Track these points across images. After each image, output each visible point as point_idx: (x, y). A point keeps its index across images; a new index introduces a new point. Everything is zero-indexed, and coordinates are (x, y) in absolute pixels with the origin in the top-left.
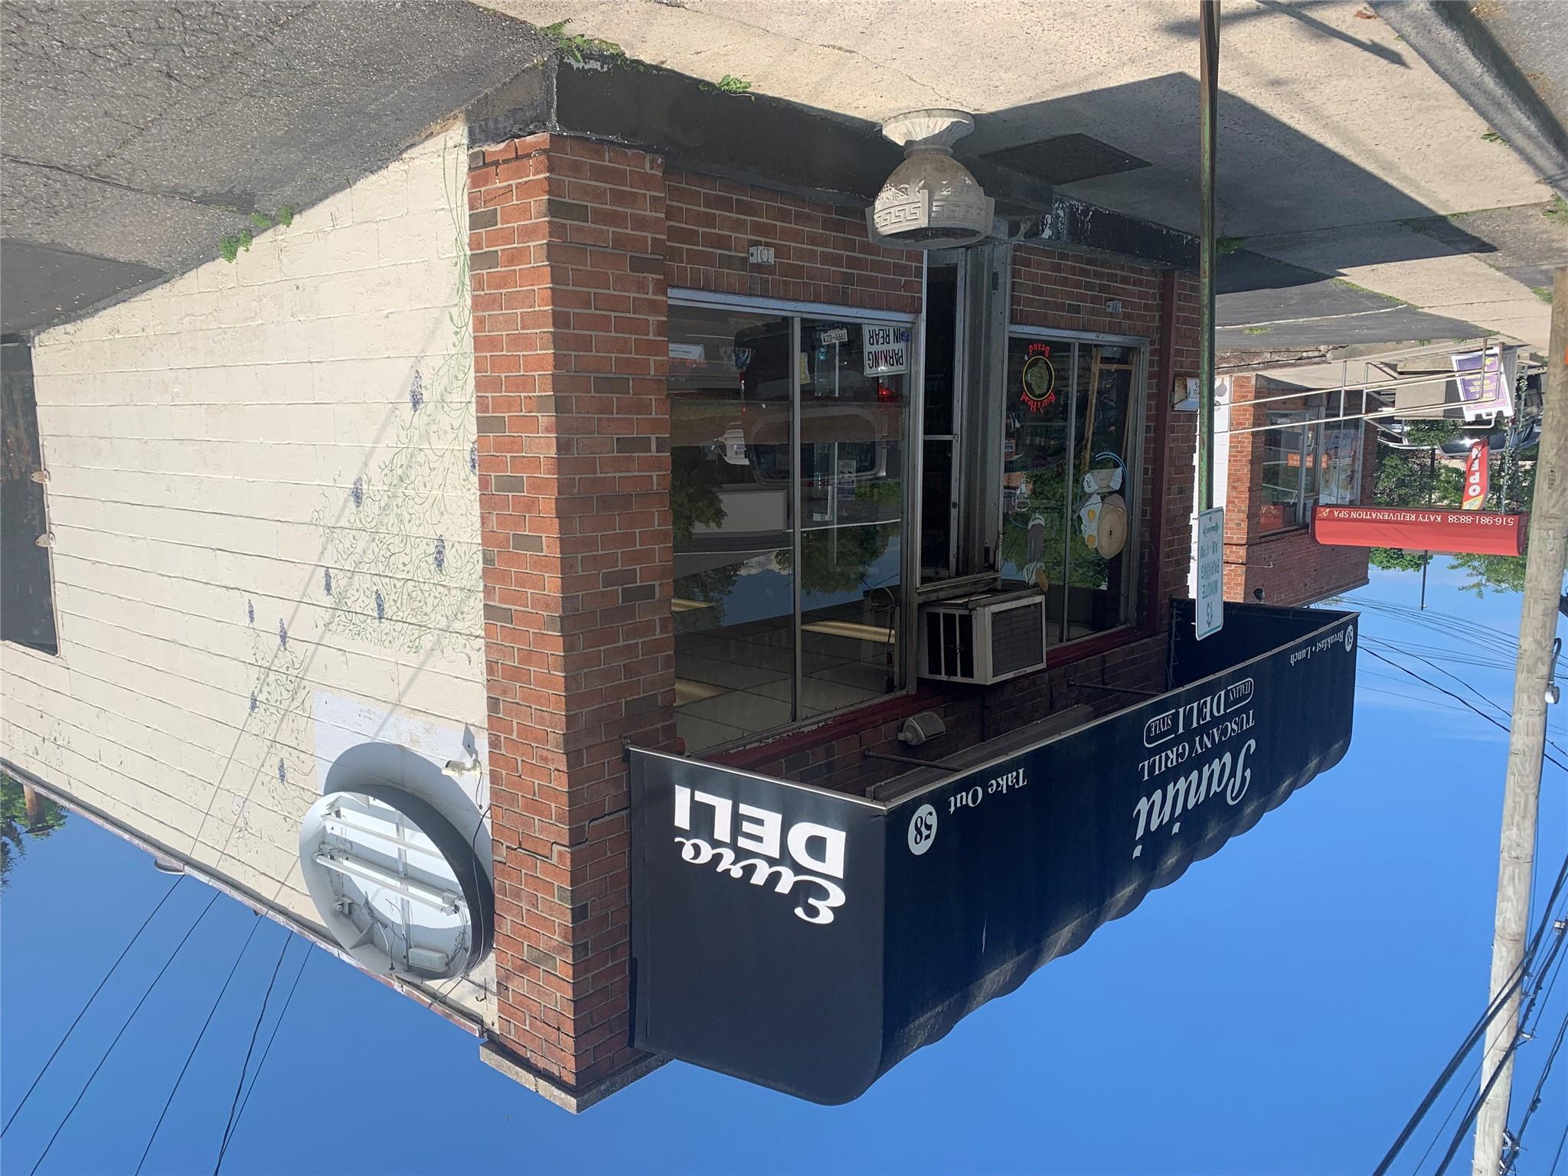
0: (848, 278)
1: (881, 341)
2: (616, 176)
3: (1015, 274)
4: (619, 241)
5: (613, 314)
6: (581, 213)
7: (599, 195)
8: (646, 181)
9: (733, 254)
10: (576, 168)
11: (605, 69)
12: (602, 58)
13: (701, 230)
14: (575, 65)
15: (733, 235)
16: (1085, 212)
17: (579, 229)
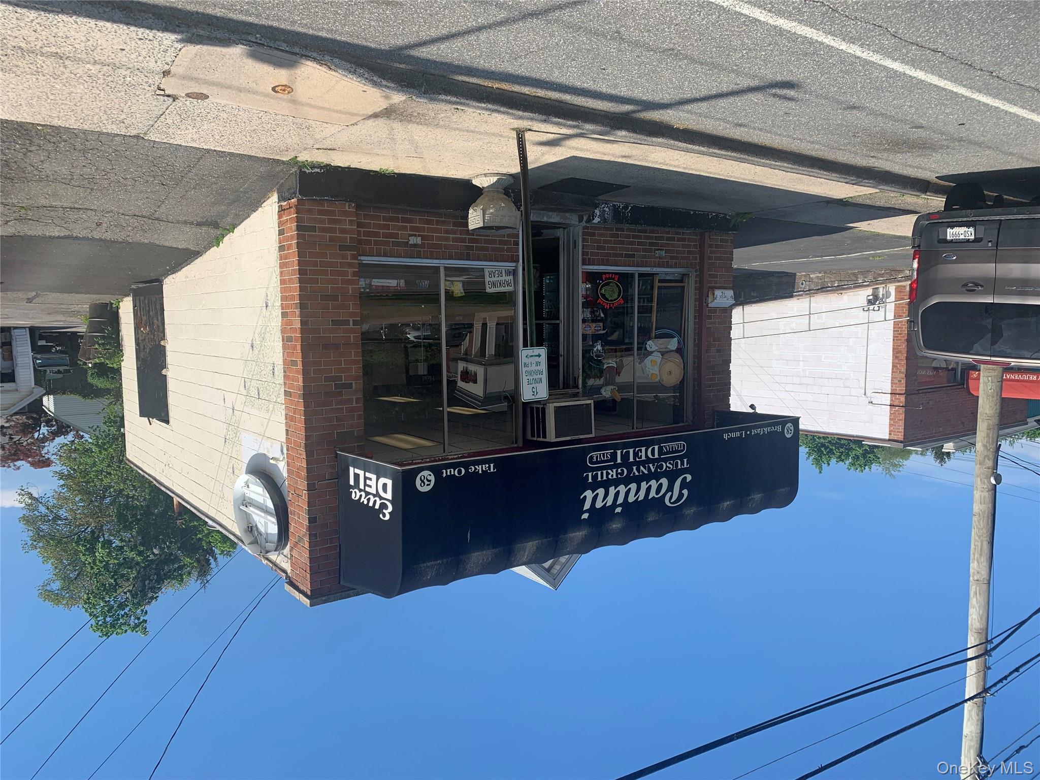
0: (468, 248)
1: (496, 276)
2: (332, 213)
3: (584, 240)
4: (332, 239)
5: (329, 269)
6: (313, 229)
7: (322, 221)
8: (346, 214)
9: (400, 240)
10: (310, 211)
11: (322, 171)
12: (320, 167)
13: (381, 231)
14: (307, 171)
15: (400, 232)
16: (626, 207)
17: (311, 236)
